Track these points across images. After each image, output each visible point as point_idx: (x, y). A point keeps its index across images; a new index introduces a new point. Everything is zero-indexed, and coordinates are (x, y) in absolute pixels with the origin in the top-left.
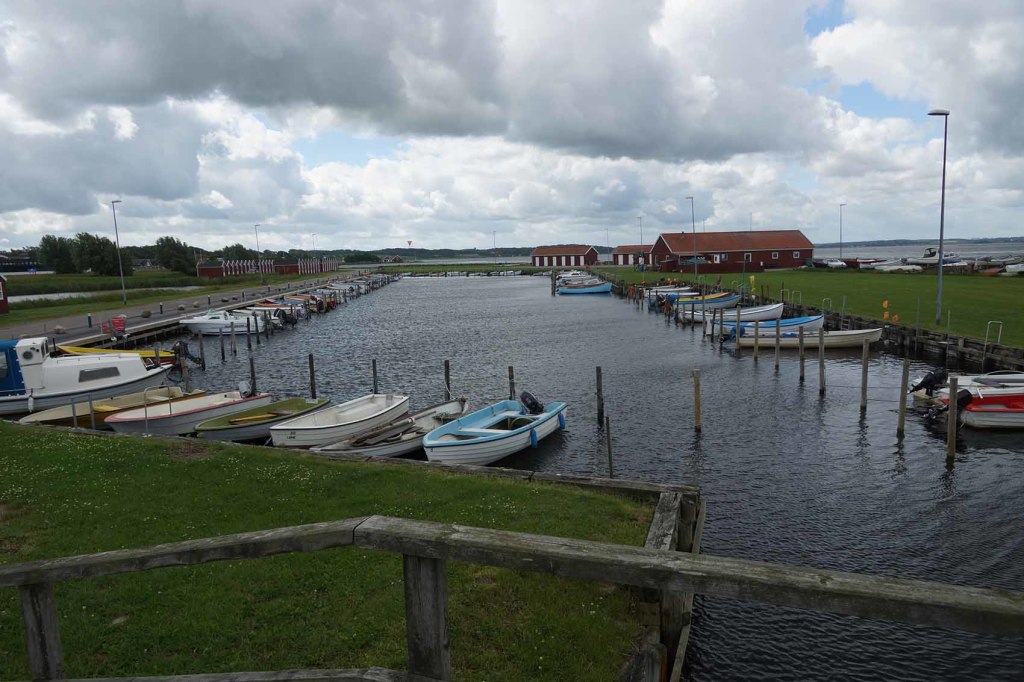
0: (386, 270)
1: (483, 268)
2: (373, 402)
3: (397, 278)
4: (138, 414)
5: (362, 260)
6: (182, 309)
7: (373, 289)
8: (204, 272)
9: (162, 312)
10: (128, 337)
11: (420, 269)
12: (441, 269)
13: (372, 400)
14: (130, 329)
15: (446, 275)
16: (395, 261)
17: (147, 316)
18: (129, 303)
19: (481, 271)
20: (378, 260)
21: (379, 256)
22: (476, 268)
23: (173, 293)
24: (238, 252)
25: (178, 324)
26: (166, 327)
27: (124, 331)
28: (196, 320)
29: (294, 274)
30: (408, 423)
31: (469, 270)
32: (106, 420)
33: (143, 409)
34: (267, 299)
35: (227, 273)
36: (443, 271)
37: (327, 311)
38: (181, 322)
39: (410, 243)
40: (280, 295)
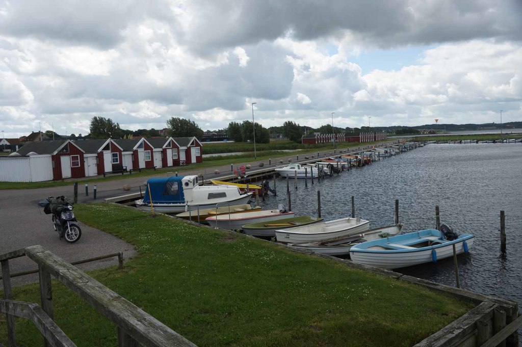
0: (418, 139)
1: (491, 137)
2: (348, 222)
3: (423, 145)
4: (225, 217)
5: (407, 133)
6: (281, 162)
7: (402, 152)
8: (306, 141)
9: (270, 164)
10: (247, 177)
11: (442, 138)
12: (457, 138)
13: (348, 221)
14: (248, 173)
15: (461, 142)
16: (430, 133)
17: (262, 166)
18: (258, 158)
19: (489, 140)
20: (418, 133)
21: (419, 130)
22: (484, 138)
23: (283, 153)
24: (328, 129)
25: (274, 171)
26: (268, 172)
27: (244, 174)
28: (285, 169)
29: (357, 142)
30: (359, 237)
31: (478, 139)
32: (207, 219)
33: (228, 215)
34: (330, 157)
35: (318, 142)
36: (459, 140)
37: (364, 165)
38: (276, 170)
39: (437, 121)
40: (339, 155)
